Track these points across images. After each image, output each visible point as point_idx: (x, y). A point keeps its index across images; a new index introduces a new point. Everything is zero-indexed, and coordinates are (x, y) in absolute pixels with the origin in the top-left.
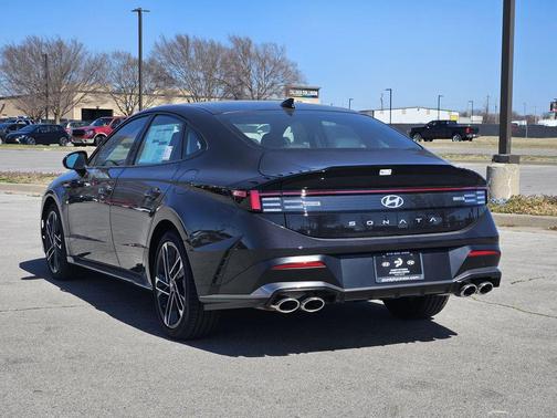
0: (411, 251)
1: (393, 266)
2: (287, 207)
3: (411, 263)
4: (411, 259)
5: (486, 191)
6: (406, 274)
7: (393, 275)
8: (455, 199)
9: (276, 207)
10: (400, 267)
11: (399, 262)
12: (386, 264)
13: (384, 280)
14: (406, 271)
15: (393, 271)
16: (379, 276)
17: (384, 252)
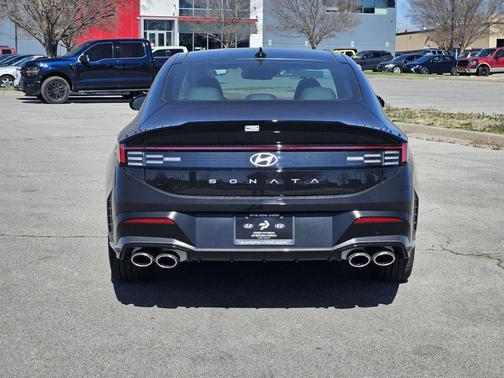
0: (281, 213)
1: (257, 228)
2: (148, 162)
3: (280, 226)
4: (280, 222)
5: (401, 150)
6: (272, 238)
7: (255, 238)
8: (349, 159)
9: (138, 161)
10: (265, 230)
11: (265, 225)
12: (248, 226)
13: (242, 242)
14: (272, 234)
15: (256, 234)
16: (237, 238)
17: (247, 214)
